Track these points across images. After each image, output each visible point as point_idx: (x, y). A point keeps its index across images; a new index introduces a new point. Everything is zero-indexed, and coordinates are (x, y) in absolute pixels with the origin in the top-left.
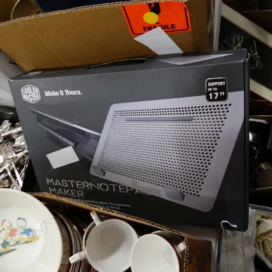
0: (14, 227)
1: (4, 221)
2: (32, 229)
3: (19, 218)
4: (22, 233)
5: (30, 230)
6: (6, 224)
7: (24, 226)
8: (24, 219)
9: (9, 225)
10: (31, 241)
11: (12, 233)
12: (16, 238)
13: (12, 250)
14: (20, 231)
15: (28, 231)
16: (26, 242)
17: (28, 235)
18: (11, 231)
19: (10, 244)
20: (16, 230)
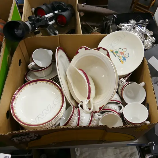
0: (125, 53)
1: (126, 49)
2: (126, 60)
3: (129, 54)
4: (123, 57)
5: (125, 60)
6: (125, 50)
7: (126, 57)
8: (129, 56)
9: (125, 51)
10: (121, 61)
11: (122, 53)
12: (120, 55)
13: (115, 56)
14: (124, 56)
15: (124, 59)
16: (120, 60)
17: (123, 60)
18: (123, 52)
19: (118, 54)
20: (124, 54)
